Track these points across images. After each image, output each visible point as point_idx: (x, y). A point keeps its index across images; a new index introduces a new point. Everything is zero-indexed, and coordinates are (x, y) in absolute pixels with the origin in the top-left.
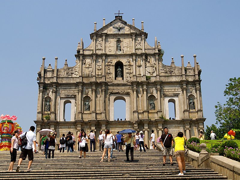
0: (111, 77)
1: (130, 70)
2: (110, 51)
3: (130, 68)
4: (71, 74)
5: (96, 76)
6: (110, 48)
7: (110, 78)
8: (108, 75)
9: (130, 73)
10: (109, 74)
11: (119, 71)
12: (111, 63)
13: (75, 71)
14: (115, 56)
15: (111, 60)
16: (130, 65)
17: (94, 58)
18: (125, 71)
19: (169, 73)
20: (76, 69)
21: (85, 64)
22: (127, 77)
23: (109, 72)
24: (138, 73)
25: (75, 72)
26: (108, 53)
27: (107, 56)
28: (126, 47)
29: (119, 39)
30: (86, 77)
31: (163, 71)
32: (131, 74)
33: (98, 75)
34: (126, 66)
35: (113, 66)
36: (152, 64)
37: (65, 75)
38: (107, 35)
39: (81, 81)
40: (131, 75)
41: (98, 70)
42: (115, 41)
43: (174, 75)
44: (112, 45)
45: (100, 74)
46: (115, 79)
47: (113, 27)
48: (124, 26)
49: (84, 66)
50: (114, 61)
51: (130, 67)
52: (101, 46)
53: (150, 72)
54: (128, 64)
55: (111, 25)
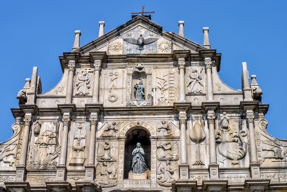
0: (114, 173)
1: (169, 151)
2: (113, 99)
3: (169, 147)
5: (69, 168)
6: (114, 92)
7: (110, 173)
8: (104, 165)
9: (171, 160)
10: (109, 161)
11: (137, 155)
12: (115, 130)
13: (8, 153)
14: (130, 111)
15: (114, 124)
16: (170, 138)
17: (64, 117)
18: (156, 153)
20: (11, 147)
21: (37, 134)
22: (159, 172)
23: (106, 157)
24: (193, 160)
25: (7, 156)
26: (107, 105)
27: (102, 111)
28: (158, 90)
29: (140, 69)
30: (38, 171)
31: (271, 154)
32: (173, 163)
33: (75, 165)
34: (157, 139)
35: (119, 139)
36: (234, 134)
38: (106, 59)
39: (21, 180)
40: (174, 166)
41: (76, 150)
42: (129, 75)
44: (119, 83)
45: (79, 161)
46: (126, 176)
47: (125, 40)
48: (155, 36)
49: (34, 139)
50: (124, 127)
51: (169, 144)
52: (89, 88)
53: (231, 156)
54: (166, 133)
55: (119, 35)
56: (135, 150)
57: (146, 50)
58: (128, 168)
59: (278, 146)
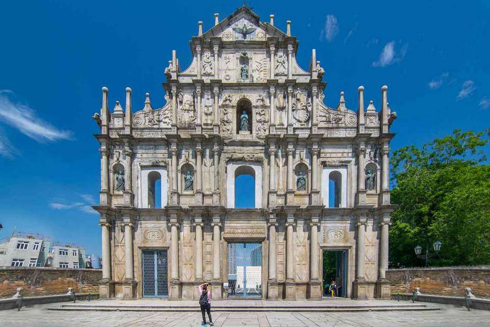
0: (230, 130)
1: (263, 116)
2: (228, 77)
3: (263, 113)
4: (156, 122)
5: (203, 127)
6: (229, 73)
7: (228, 130)
8: (224, 125)
9: (264, 122)
10: (227, 122)
11: (244, 119)
12: (230, 101)
13: (165, 116)
14: (238, 87)
15: (229, 96)
16: (264, 107)
17: (198, 90)
18: (255, 117)
19: (334, 122)
20: (167, 112)
21: (181, 103)
22: (258, 130)
23: (226, 119)
24: (277, 123)
25: (165, 118)
26: (224, 81)
27: (223, 87)
28: (257, 71)
29: (245, 54)
30: (185, 128)
31: (324, 119)
32: (266, 124)
33: (206, 124)
34: (256, 107)
35: (233, 107)
36: (304, 104)
37: (147, 125)
38: (223, 46)
39: (175, 133)
40: (266, 126)
41: (206, 114)
42: (237, 59)
43: (343, 125)
44: (231, 65)
45: (209, 122)
46: (238, 133)
47: (234, 29)
48: (254, 27)
49: (180, 107)
50: (236, 98)
51: (263, 110)
52: (211, 69)
53: (300, 119)
54: (261, 103)
55: (229, 25)
56: (242, 116)
57: (249, 38)
58: (239, 129)
59: (329, 113)
